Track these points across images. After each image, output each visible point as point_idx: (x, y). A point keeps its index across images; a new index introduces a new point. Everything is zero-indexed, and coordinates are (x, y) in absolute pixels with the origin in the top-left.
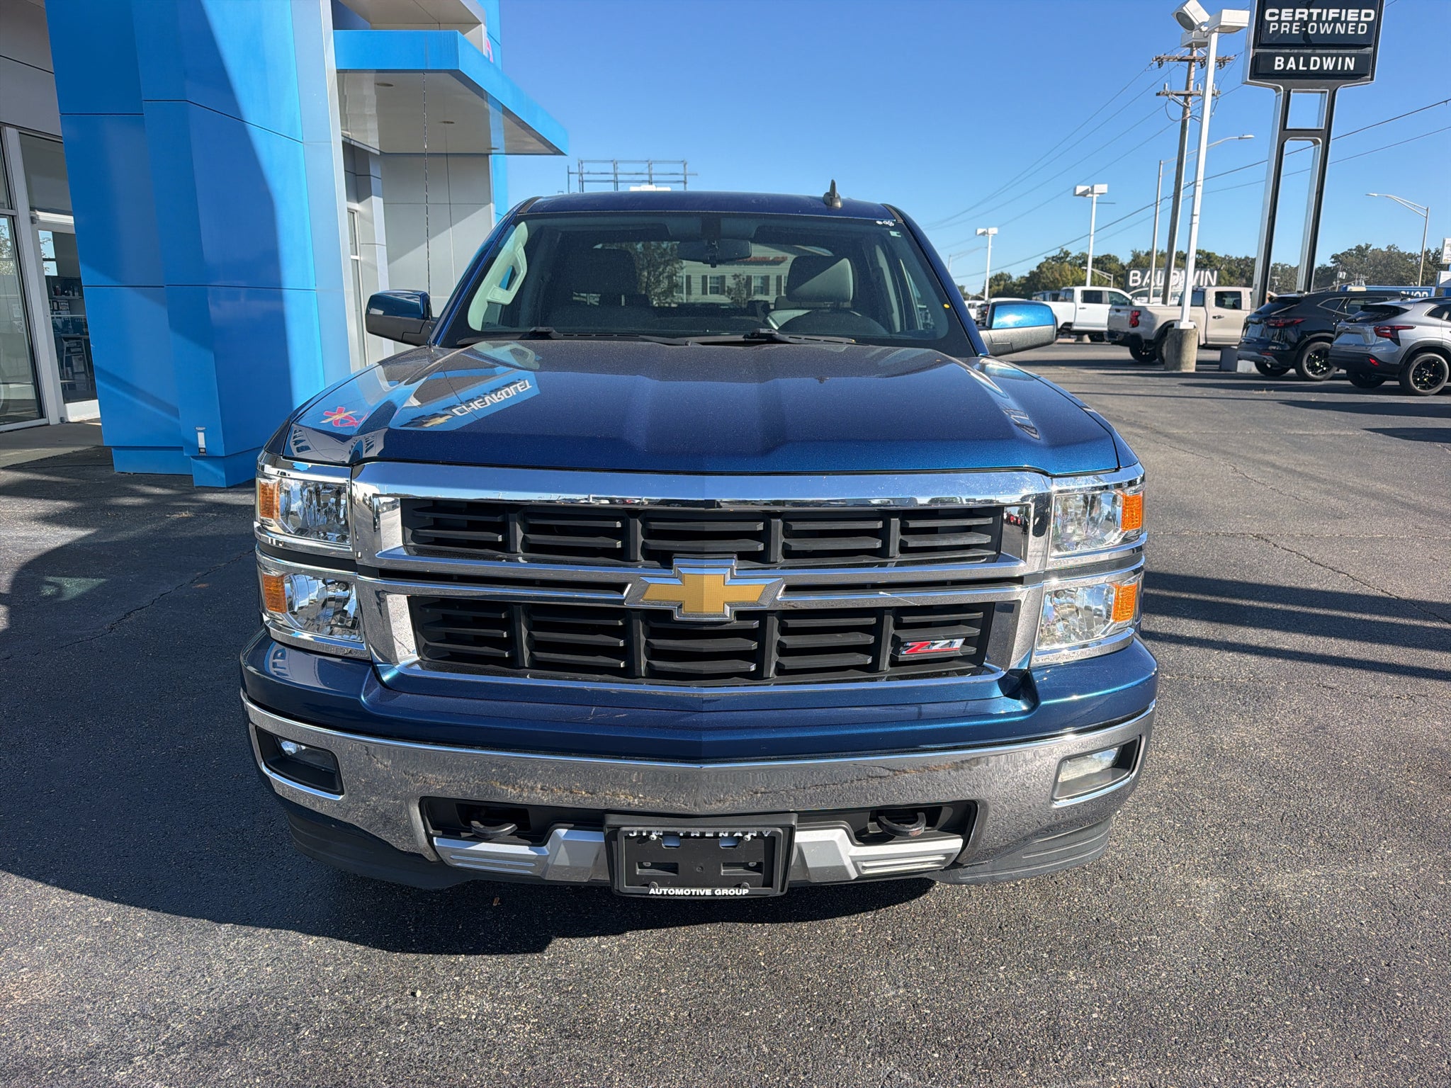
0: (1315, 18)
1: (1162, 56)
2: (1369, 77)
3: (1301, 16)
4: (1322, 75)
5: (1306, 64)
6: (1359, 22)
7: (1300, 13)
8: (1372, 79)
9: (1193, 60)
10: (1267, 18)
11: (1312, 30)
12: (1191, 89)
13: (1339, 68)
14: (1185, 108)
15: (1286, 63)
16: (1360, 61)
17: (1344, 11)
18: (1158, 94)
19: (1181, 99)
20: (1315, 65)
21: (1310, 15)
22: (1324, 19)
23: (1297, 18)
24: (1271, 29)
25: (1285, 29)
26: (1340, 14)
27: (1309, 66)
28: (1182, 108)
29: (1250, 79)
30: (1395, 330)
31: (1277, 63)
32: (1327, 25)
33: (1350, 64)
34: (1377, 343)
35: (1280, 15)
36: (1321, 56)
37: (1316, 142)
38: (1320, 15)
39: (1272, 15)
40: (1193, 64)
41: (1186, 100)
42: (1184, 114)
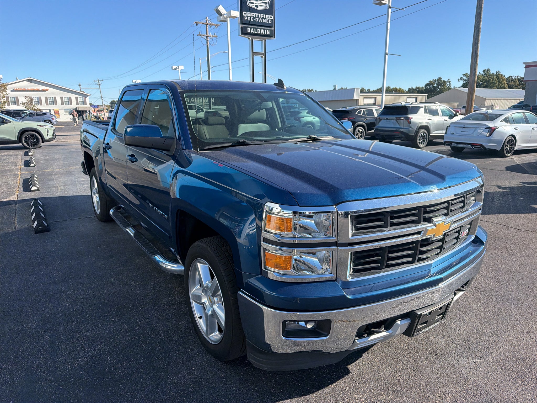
0: (257, 16)
1: (197, 22)
2: (274, 37)
3: (253, 15)
4: (261, 35)
5: (257, 31)
6: (269, 19)
7: (253, 14)
8: (275, 38)
9: (207, 24)
10: (243, 15)
11: (257, 20)
12: (208, 34)
13: (266, 33)
14: (207, 41)
15: (251, 30)
16: (271, 31)
17: (265, 15)
18: (198, 35)
19: (205, 38)
20: (259, 32)
21: (256, 15)
22: (259, 17)
23: (252, 16)
24: (245, 19)
25: (249, 19)
26: (264, 16)
27: (257, 32)
28: (206, 41)
29: (241, 34)
30: (299, 118)
31: (248, 30)
32: (260, 19)
33: (268, 32)
34: (295, 122)
35: (247, 14)
36: (260, 29)
37: (262, 57)
38: (258, 16)
39: (245, 14)
40: (208, 26)
41: (207, 38)
42: (207, 43)
